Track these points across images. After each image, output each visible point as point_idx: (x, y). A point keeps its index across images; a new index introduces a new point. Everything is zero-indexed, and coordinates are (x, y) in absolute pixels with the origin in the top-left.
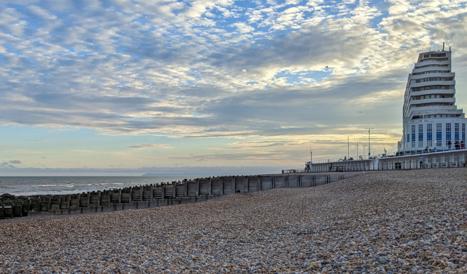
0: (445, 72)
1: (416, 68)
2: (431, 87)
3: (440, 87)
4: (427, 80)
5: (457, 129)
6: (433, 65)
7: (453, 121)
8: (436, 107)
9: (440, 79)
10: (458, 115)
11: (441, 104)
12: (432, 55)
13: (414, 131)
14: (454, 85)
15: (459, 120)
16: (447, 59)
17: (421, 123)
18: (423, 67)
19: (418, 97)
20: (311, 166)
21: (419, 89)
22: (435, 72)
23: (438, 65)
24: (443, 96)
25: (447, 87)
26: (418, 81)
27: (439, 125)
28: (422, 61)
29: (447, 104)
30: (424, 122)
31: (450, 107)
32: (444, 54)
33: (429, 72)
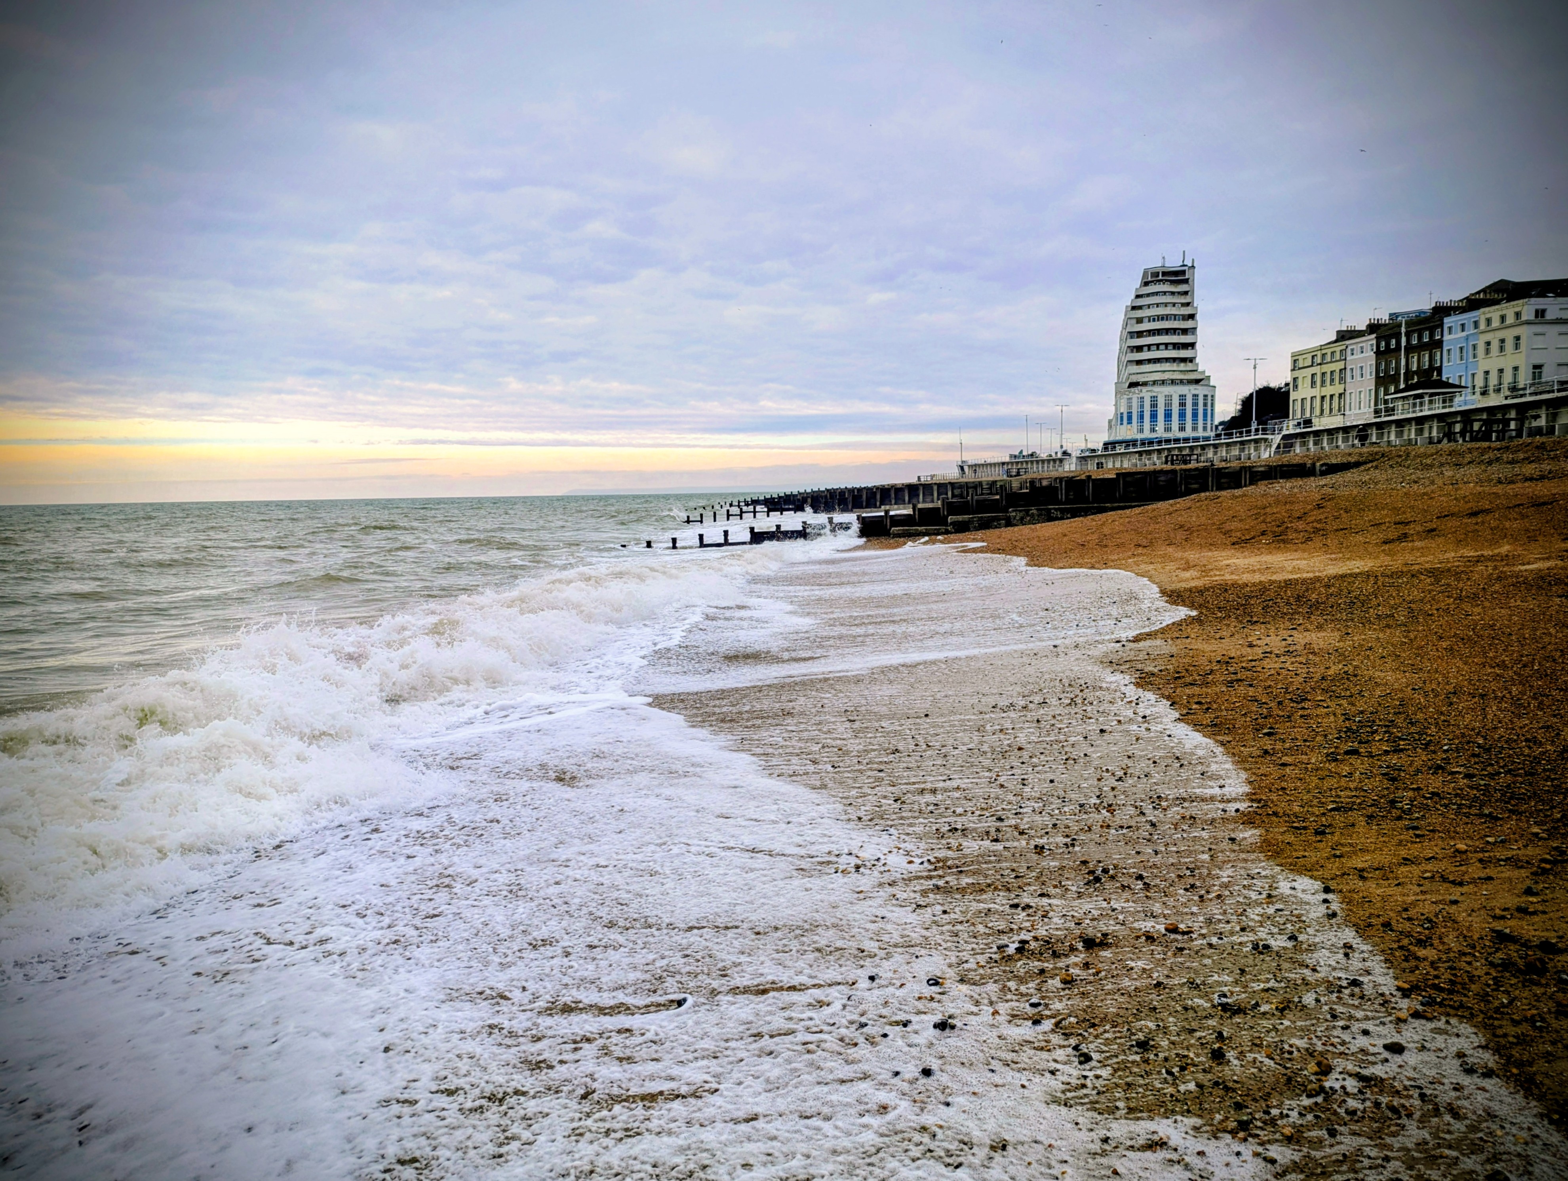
0: (1183, 305)
1: (1138, 296)
2: (1158, 332)
3: (1174, 331)
4: (1154, 320)
5: (1195, 404)
6: (1165, 293)
7: (1188, 391)
8: (1167, 366)
9: (1175, 317)
10: (1197, 382)
11: (1174, 360)
12: (1164, 274)
13: (1130, 407)
14: (1195, 329)
15: (1200, 390)
16: (1186, 281)
17: (1142, 395)
18: (1148, 295)
19: (1139, 349)
20: (966, 469)
21: (1140, 334)
22: (1166, 305)
23: (1173, 293)
24: (1176, 346)
25: (1185, 331)
26: (1140, 321)
27: (1169, 398)
28: (1146, 284)
29: (1184, 360)
30: (1146, 393)
31: (1190, 366)
32: (1183, 273)
33: (1158, 305)
